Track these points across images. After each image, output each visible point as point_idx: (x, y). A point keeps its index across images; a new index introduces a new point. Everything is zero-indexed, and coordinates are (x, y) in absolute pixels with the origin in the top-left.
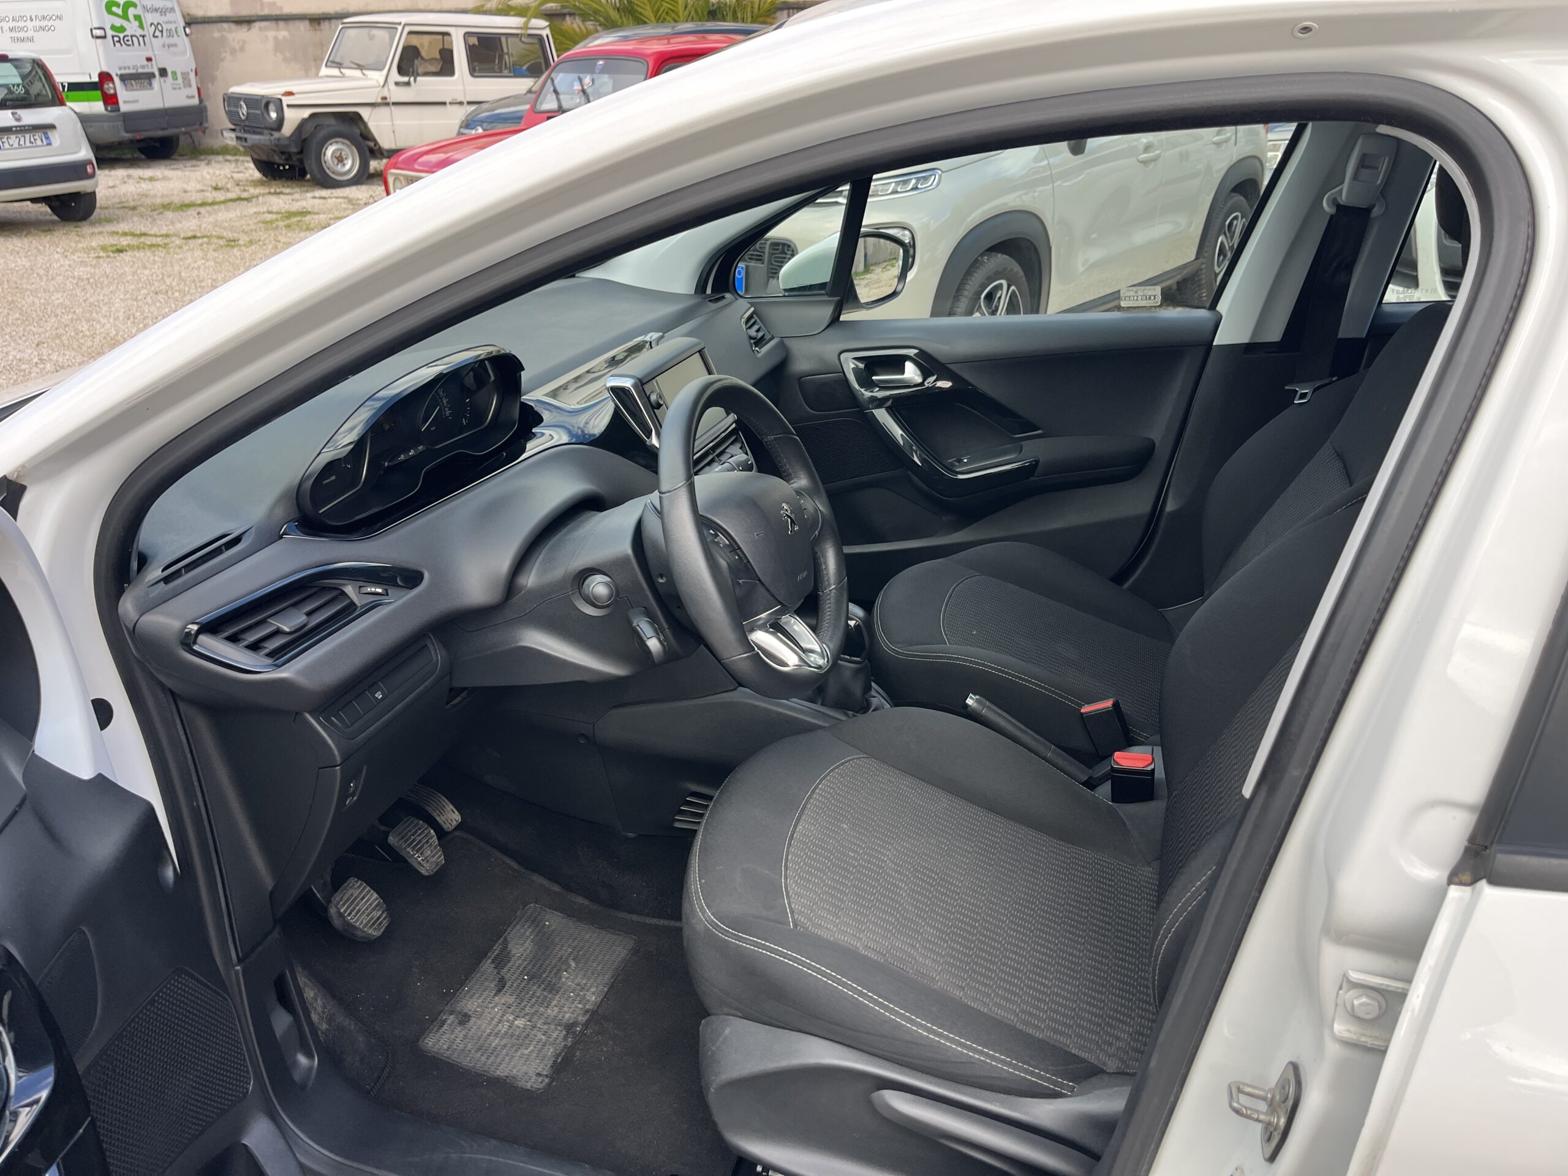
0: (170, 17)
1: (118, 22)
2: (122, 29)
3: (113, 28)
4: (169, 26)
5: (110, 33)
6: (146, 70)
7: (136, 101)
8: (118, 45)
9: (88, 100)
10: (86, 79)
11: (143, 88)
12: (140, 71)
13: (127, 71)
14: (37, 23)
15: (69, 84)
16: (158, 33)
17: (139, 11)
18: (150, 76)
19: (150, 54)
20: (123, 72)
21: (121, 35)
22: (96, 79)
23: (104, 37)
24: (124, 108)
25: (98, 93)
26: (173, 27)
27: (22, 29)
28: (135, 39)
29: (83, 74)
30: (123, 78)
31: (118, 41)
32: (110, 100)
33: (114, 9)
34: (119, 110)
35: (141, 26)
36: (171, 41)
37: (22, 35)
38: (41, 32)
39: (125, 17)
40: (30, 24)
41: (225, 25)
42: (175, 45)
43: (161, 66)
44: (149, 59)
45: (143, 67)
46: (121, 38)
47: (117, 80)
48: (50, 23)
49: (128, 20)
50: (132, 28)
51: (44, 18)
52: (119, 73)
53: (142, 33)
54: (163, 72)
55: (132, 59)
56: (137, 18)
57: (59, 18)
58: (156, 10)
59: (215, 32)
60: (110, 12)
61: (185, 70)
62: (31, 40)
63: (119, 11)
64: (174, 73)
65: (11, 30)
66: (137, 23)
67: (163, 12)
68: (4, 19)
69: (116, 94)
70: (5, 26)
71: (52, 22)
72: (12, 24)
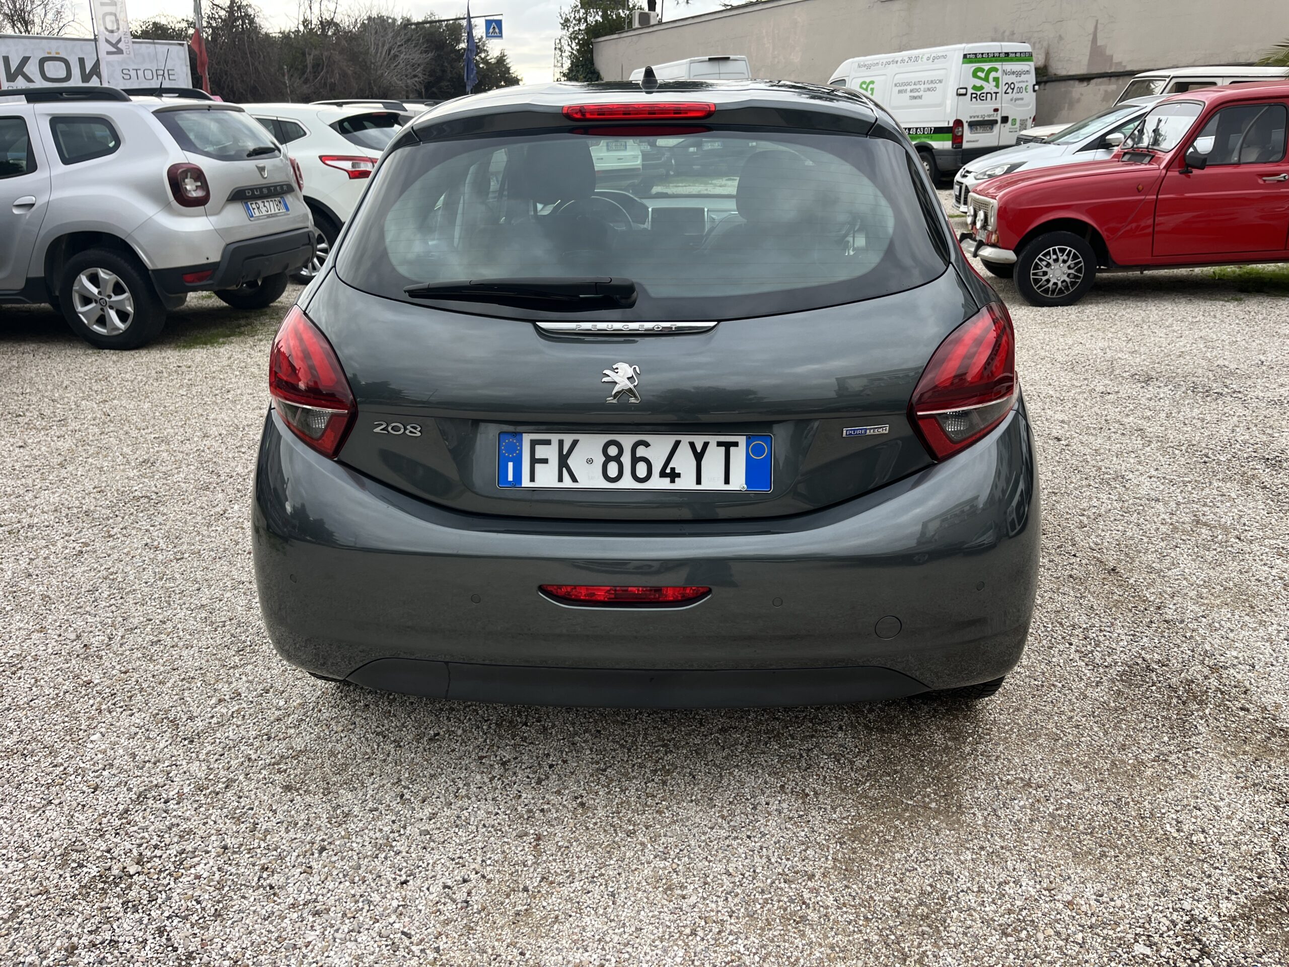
0: (1024, 77)
1: (979, 83)
2: (982, 88)
3: (974, 87)
4: (1020, 85)
5: (970, 91)
6: (991, 118)
7: (977, 141)
8: (974, 100)
9: (943, 140)
10: (946, 125)
11: (985, 131)
12: (986, 118)
13: (976, 119)
14: (927, 86)
15: (935, 128)
16: (1010, 91)
17: (999, 74)
18: (996, 122)
19: (998, 106)
20: (973, 119)
21: (979, 93)
22: (951, 125)
23: (965, 94)
24: (965, 145)
25: (950, 135)
26: (1023, 85)
27: (917, 90)
28: (989, 95)
29: (944, 121)
30: (973, 125)
31: (975, 97)
32: (958, 140)
33: (979, 74)
34: (961, 147)
35: (997, 86)
36: (1019, 96)
37: (916, 94)
38: (928, 92)
39: (986, 79)
40: (922, 87)
41: (1071, 82)
42: (1022, 99)
43: (1004, 115)
44: (996, 110)
45: (989, 116)
46: (978, 95)
47: (966, 125)
48: (933, 86)
49: (988, 82)
50: (989, 87)
51: (932, 82)
52: (969, 120)
53: (996, 90)
54: (1005, 120)
55: (983, 110)
56: (996, 80)
57: (940, 81)
58: (1013, 73)
59: (1062, 87)
60: (975, 75)
61: (1024, 118)
62: (920, 97)
63: (982, 75)
64: (1014, 120)
65: (911, 91)
66: (994, 83)
67: (1018, 74)
68: (909, 84)
69: (962, 136)
70: (909, 88)
71: (936, 85)
72: (913, 87)
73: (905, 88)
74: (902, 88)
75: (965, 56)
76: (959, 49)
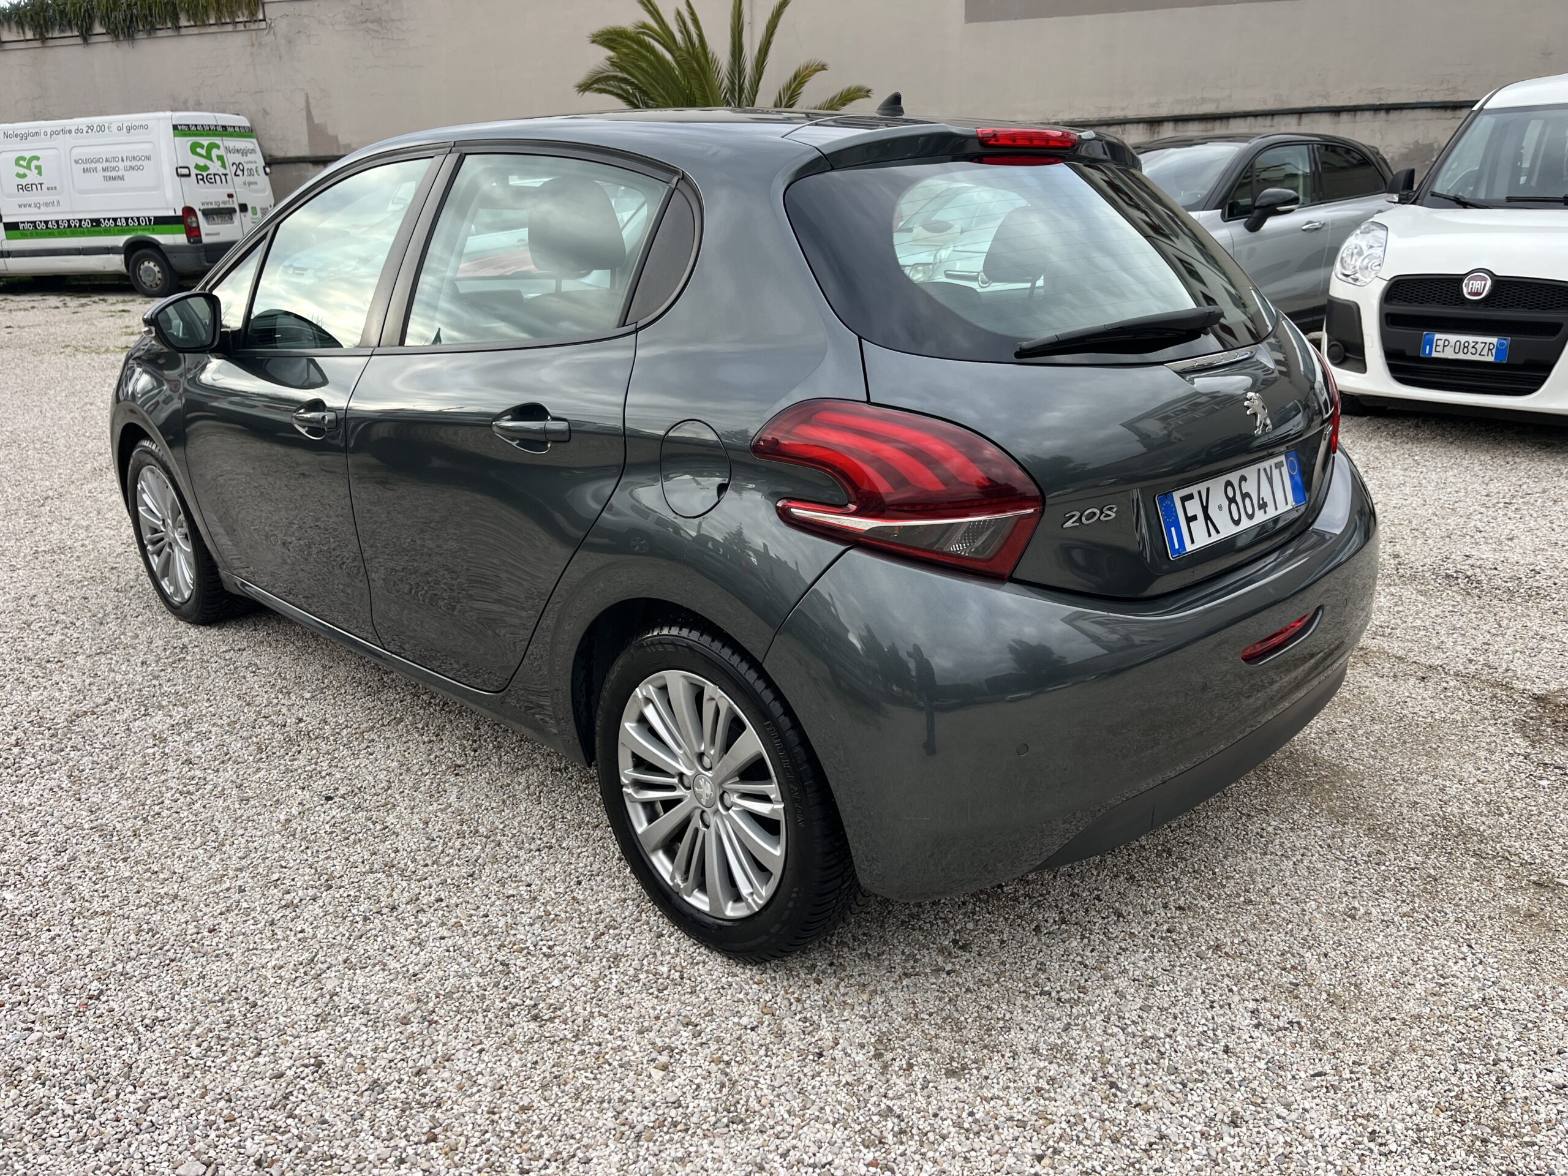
0: (250, 157)
2: (206, 168)
3: (197, 167)
4: (250, 166)
5: (194, 172)
6: (227, 206)
7: (218, 234)
8: (201, 182)
9: (173, 233)
10: (172, 213)
11: (223, 222)
12: (222, 206)
13: (210, 207)
14: (128, 163)
15: (155, 218)
16: (239, 172)
17: (222, 152)
18: (231, 211)
19: (231, 191)
20: (206, 207)
22: (179, 213)
23: (189, 175)
24: (206, 240)
25: (183, 226)
26: (253, 166)
27: (114, 169)
28: (217, 177)
29: (168, 209)
30: (207, 213)
31: (201, 179)
32: (193, 233)
33: (199, 150)
34: (201, 241)
35: (224, 166)
36: (251, 179)
37: (113, 174)
38: (131, 172)
39: (209, 157)
40: (121, 165)
42: (256, 183)
43: (242, 202)
44: (230, 196)
45: (224, 203)
46: (204, 177)
47: (200, 214)
48: (138, 163)
49: (211, 160)
51: (134, 158)
52: (202, 207)
53: (225, 172)
54: (244, 208)
55: (214, 195)
56: (221, 158)
57: (148, 158)
58: (238, 151)
60: (194, 152)
61: (264, 206)
62: (122, 178)
63: (203, 152)
64: (254, 209)
65: (104, 170)
66: (220, 163)
67: (244, 152)
68: (98, 161)
69: (198, 227)
70: (99, 166)
71: (141, 162)
72: (105, 165)
73: (93, 165)
74: (88, 165)
75: (175, 127)
76: (165, 118)
